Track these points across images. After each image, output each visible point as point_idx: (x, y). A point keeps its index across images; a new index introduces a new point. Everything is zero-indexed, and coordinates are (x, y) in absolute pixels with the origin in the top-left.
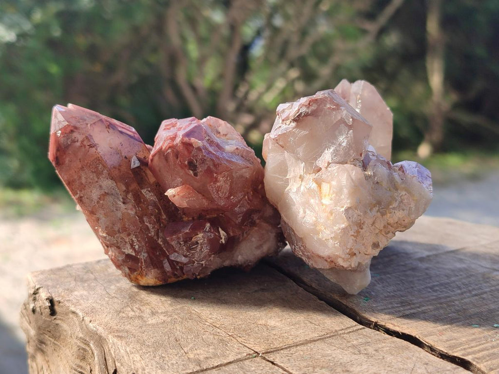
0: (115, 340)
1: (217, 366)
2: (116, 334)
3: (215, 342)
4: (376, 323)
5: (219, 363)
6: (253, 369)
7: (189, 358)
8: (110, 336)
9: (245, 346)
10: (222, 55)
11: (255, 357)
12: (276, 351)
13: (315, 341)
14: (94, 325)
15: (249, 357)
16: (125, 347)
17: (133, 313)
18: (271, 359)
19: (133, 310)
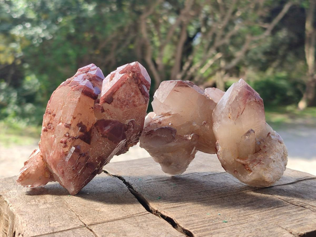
0: (19, 216)
1: (62, 231)
2: (20, 213)
3: (68, 219)
4: (157, 211)
5: (63, 230)
6: (79, 233)
7: (50, 226)
8: (17, 214)
9: (81, 221)
10: (175, 43)
11: (84, 227)
12: (96, 224)
13: (119, 219)
14: (12, 208)
15: (80, 227)
16: (22, 219)
17: (34, 203)
18: (91, 228)
19: (35, 201)
